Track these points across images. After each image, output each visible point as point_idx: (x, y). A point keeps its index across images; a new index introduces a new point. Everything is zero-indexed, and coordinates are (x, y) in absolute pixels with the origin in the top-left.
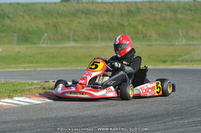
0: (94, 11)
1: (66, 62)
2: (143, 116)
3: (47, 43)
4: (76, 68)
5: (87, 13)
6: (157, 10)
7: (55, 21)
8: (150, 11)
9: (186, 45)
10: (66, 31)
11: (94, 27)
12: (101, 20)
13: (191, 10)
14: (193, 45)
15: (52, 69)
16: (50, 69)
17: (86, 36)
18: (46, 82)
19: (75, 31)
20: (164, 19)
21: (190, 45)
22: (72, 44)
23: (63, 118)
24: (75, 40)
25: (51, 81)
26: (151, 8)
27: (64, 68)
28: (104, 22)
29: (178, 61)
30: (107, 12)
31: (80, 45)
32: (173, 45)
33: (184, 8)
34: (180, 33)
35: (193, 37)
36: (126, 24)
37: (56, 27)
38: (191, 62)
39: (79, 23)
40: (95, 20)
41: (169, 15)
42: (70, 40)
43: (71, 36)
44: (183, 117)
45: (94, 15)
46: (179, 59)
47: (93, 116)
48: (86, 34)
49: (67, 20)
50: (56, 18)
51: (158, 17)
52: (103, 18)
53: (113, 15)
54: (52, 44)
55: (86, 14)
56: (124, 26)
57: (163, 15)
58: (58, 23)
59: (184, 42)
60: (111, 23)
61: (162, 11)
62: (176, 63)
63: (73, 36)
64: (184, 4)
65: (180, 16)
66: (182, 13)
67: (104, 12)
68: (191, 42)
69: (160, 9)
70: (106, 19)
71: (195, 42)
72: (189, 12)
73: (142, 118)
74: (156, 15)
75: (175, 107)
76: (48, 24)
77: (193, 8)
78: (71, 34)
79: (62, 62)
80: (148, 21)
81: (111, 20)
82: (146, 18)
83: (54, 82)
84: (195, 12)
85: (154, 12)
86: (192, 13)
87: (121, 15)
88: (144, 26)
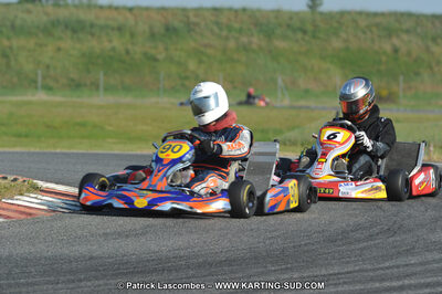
0: (92, 26)
1: (26, 136)
2: (201, 260)
4: (53, 151)
5: (76, 28)
6: (230, 29)
7: (6, 43)
8: (216, 29)
9: (292, 107)
10: (28, 67)
11: (90, 61)
12: (107, 45)
13: (305, 32)
14: (308, 107)
17: (73, 80)
19: (48, 67)
20: (246, 49)
21: (300, 108)
22: (42, 96)
23: (26, 258)
24: (48, 88)
26: (217, 23)
28: (113, 49)
30: (120, 29)
31: (58, 99)
33: (288, 26)
34: (280, 81)
35: (307, 91)
36: (160, 57)
37: (5, 56)
39: (59, 49)
40: (93, 45)
41: (256, 40)
42: (36, 88)
43: (40, 79)
44: (289, 266)
45: (93, 35)
47: (91, 258)
48: (72, 76)
49: (31, 43)
50: (9, 39)
51: (232, 44)
52: (110, 41)
53: (132, 35)
55: (74, 31)
56: (156, 60)
57: (244, 39)
58: (11, 48)
59: (287, 102)
60: (128, 52)
61: (240, 31)
63: (44, 78)
64: (291, 18)
65: (280, 44)
66: (285, 37)
67: (113, 29)
68: (302, 103)
69: (237, 26)
70: (117, 43)
71: (312, 103)
72: (300, 35)
73: (200, 266)
74: (227, 38)
77: (309, 27)
78: (39, 72)
79: (19, 136)
80: (209, 51)
81: (130, 47)
82: (206, 46)
83: (5, 178)
84: (314, 37)
85: (225, 33)
86: (307, 38)
87: (152, 35)
88: (200, 62)
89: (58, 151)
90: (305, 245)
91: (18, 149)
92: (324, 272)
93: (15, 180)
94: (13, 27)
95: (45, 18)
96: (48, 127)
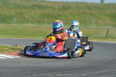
0: (44, 6)
1: (26, 35)
3: (16, 24)
5: (40, 7)
6: (80, 7)
7: (21, 11)
8: (76, 8)
9: (96, 28)
10: (27, 17)
11: (43, 16)
13: (100, 9)
14: (100, 28)
15: (19, 39)
16: (18, 38)
17: (38, 21)
18: (16, 46)
19: (32, 17)
20: (84, 13)
22: (30, 25)
23: (26, 67)
24: (32, 23)
25: (19, 46)
26: (77, 6)
27: (26, 39)
28: (49, 13)
30: (51, 7)
31: (34, 25)
32: (89, 28)
33: (95, 7)
34: (93, 22)
35: (100, 24)
36: (62, 15)
37: (21, 14)
38: (99, 38)
39: (35, 13)
40: (44, 11)
41: (87, 11)
42: (29, 23)
43: (30, 20)
44: (95, 70)
45: (44, 9)
46: (92, 37)
47: (43, 67)
48: (38, 19)
49: (28, 11)
50: (22, 9)
51: (80, 12)
52: (48, 11)
53: (54, 9)
54: (18, 24)
55: (39, 8)
56: (60, 16)
57: (84, 10)
58: (22, 12)
59: (95, 27)
60: (53, 13)
61: (83, 8)
63: (31, 20)
64: (96, 5)
65: (93, 12)
66: (94, 10)
67: (49, 7)
68: (99, 27)
69: (82, 7)
70: (50, 11)
71: (101, 27)
72: (98, 9)
73: (71, 70)
74: (79, 10)
75: (90, 64)
76: (17, 12)
77: (101, 7)
78: (30, 19)
79: (24, 35)
82: (74, 12)
83: (21, 46)
84: (102, 10)
85: (78, 9)
86: (100, 10)
87: (60, 9)
88: (72, 16)
89: (35, 39)
90: (99, 64)
91: (24, 39)
92: (104, 72)
93: (23, 46)
94: (23, 6)
95: (31, 4)
96: (32, 33)
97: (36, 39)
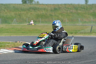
0: (38, 8)
1: (24, 33)
2: (62, 59)
3: (16, 23)
4: (30, 36)
5: (35, 9)
6: (68, 8)
7: (20, 13)
8: (65, 9)
9: (82, 25)
10: (25, 18)
11: (38, 16)
12: (42, 13)
13: (85, 9)
14: (85, 25)
15: (19, 36)
16: (17, 36)
18: (16, 42)
19: (29, 18)
20: (72, 13)
23: (24, 59)
24: (29, 22)
25: (18, 42)
26: (66, 7)
27: (24, 36)
28: (43, 13)
29: (78, 33)
30: (44, 9)
32: (76, 25)
33: (81, 7)
34: (79, 20)
35: (85, 22)
36: (53, 15)
37: (20, 15)
38: (84, 33)
39: (31, 14)
41: (74, 11)
42: (26, 22)
43: (27, 20)
44: (81, 60)
45: (38, 10)
46: (79, 32)
47: (38, 59)
49: (25, 13)
51: (69, 12)
52: (42, 12)
53: (47, 10)
54: (18, 24)
55: (34, 10)
56: (52, 16)
57: (71, 11)
58: (21, 14)
59: (81, 24)
60: (46, 14)
61: (71, 9)
62: (77, 34)
65: (79, 12)
66: (80, 10)
68: (84, 24)
70: (44, 12)
71: (86, 24)
72: (83, 9)
74: (68, 11)
75: (78, 55)
76: (16, 14)
77: (85, 8)
79: (23, 33)
82: (63, 12)
83: (20, 42)
84: (87, 10)
85: (67, 9)
87: (51, 10)
88: (62, 16)
89: (31, 36)
90: (85, 55)
91: (22, 36)
92: (89, 61)
93: (22, 42)
94: (21, 9)
95: (28, 7)
96: (29, 31)
97: (33, 36)
